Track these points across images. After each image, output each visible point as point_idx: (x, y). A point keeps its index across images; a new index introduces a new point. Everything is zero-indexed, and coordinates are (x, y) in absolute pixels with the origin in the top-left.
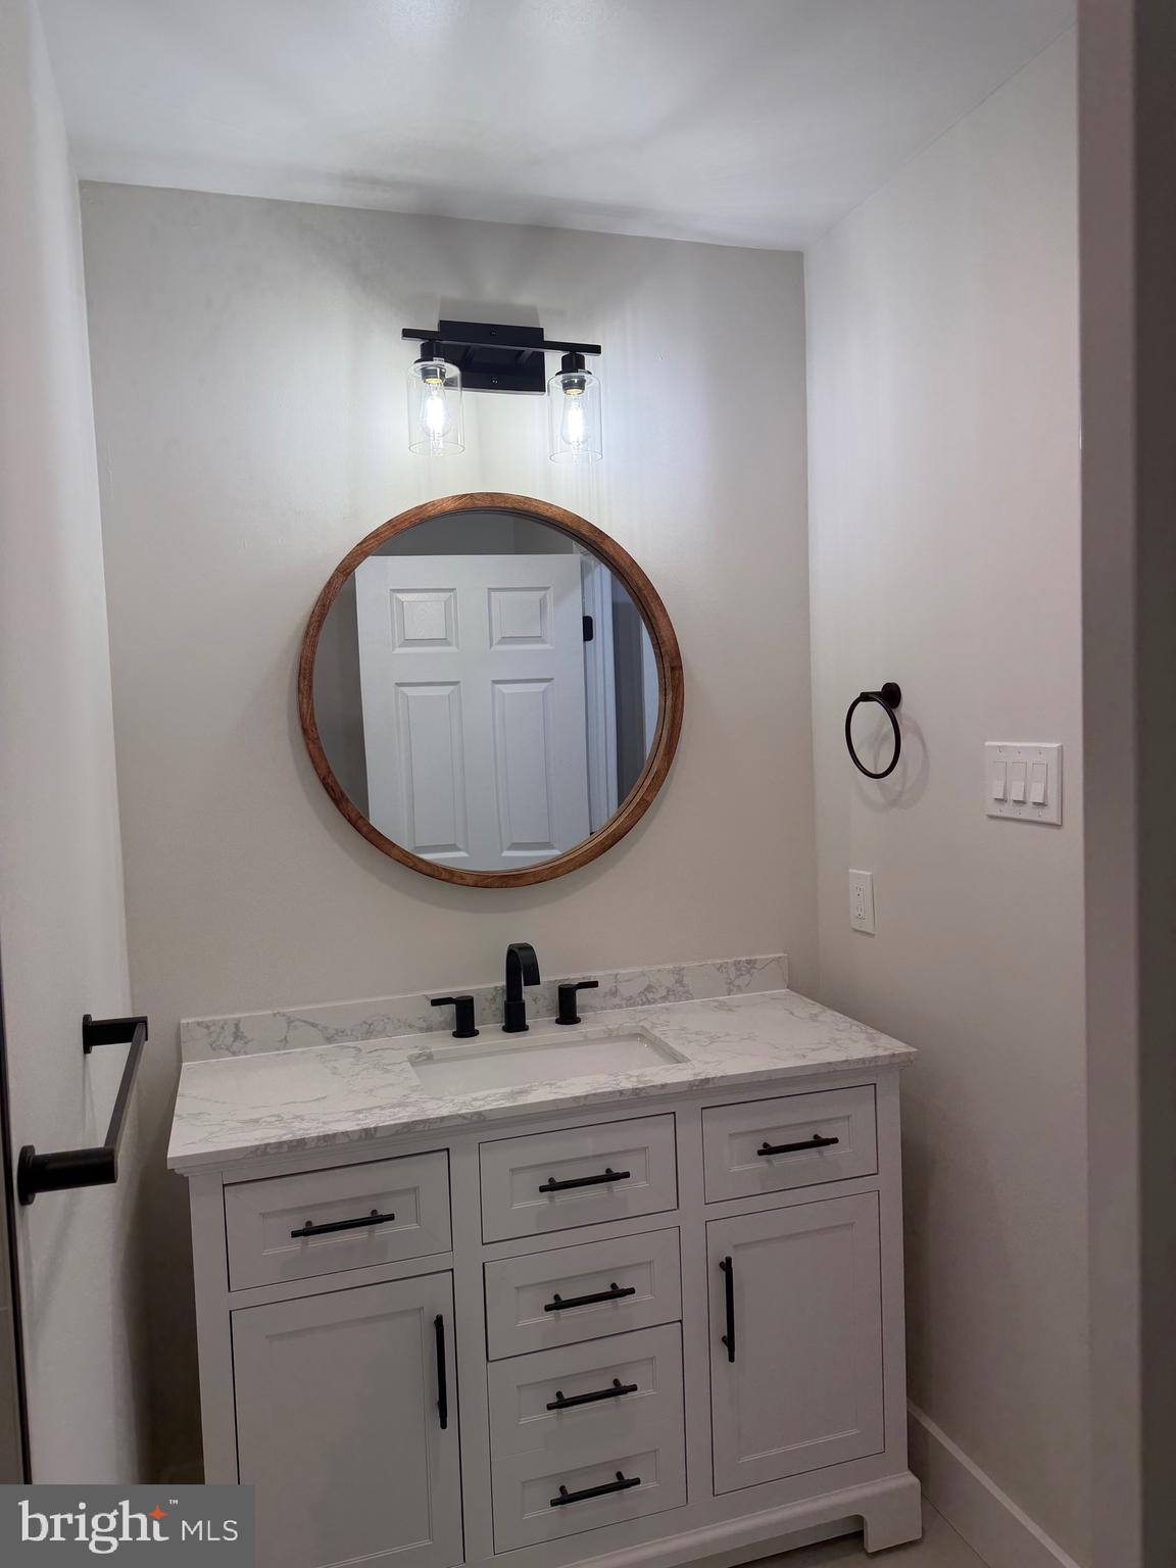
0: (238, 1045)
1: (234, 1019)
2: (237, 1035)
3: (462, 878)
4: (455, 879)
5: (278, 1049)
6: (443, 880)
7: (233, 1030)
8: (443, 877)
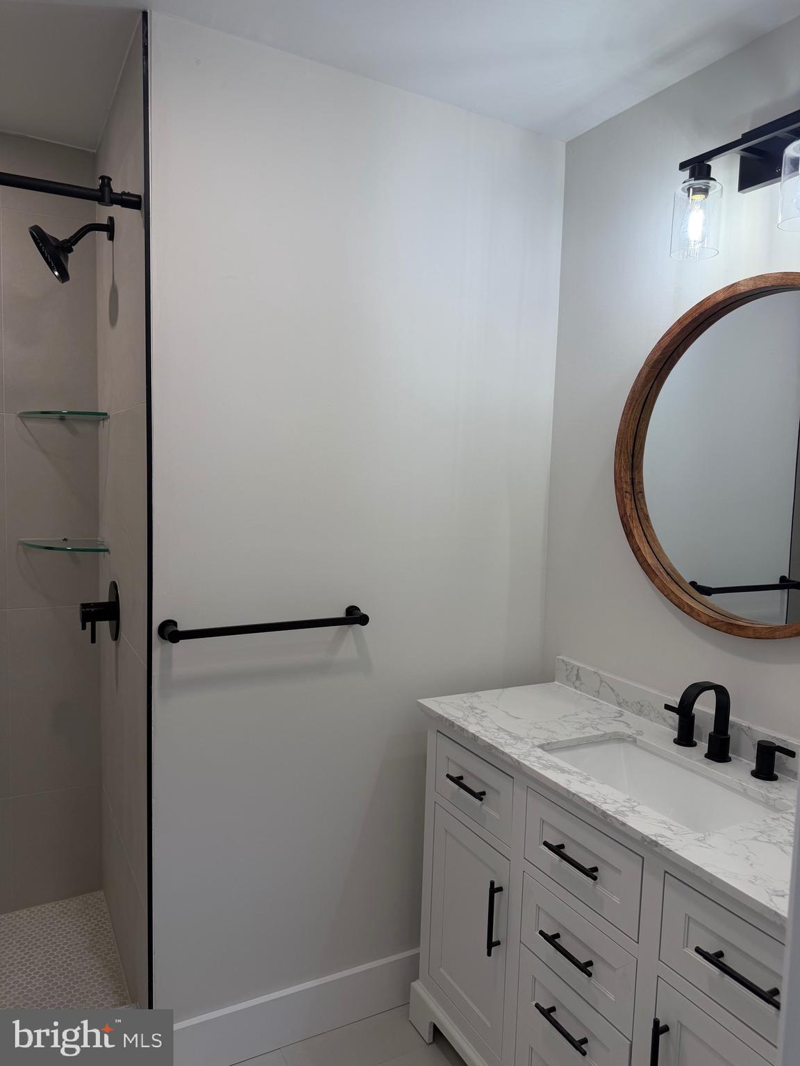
0: (577, 683)
1: (578, 666)
2: (578, 678)
3: (699, 615)
4: (694, 614)
5: (594, 696)
6: (685, 612)
7: (576, 673)
8: (685, 610)
